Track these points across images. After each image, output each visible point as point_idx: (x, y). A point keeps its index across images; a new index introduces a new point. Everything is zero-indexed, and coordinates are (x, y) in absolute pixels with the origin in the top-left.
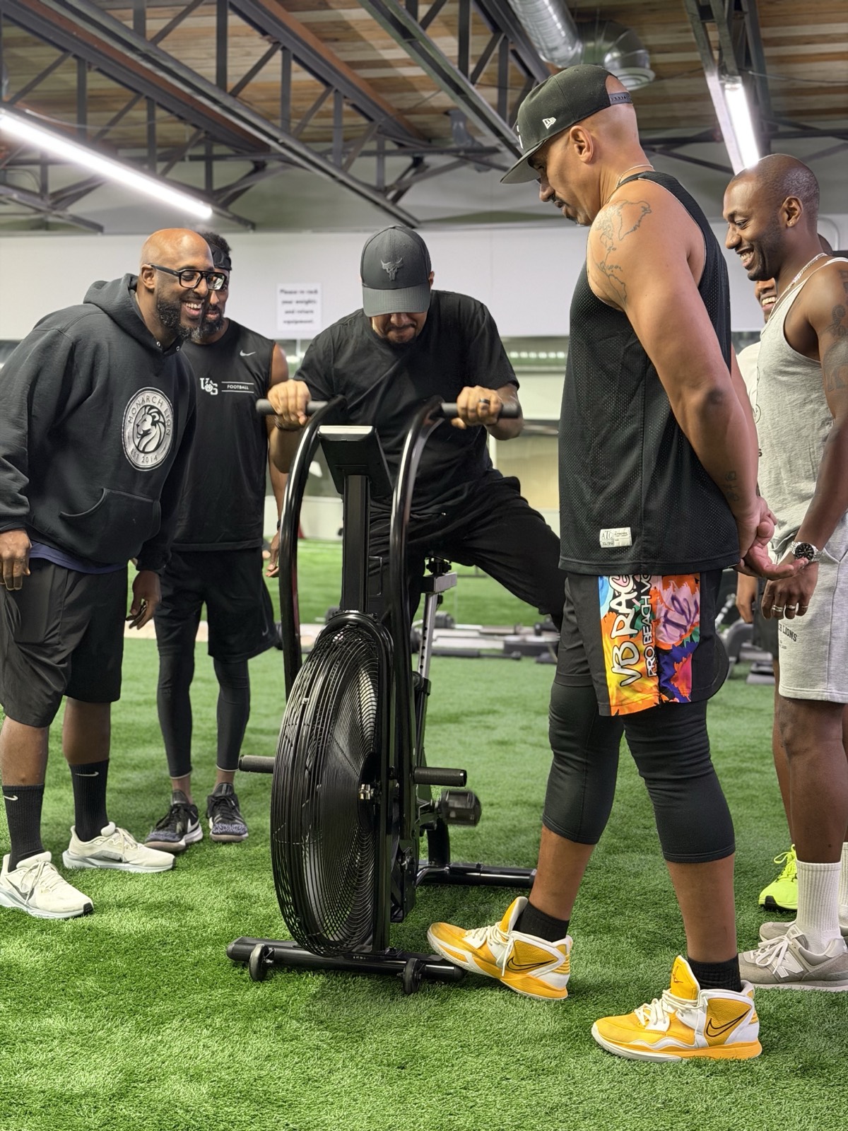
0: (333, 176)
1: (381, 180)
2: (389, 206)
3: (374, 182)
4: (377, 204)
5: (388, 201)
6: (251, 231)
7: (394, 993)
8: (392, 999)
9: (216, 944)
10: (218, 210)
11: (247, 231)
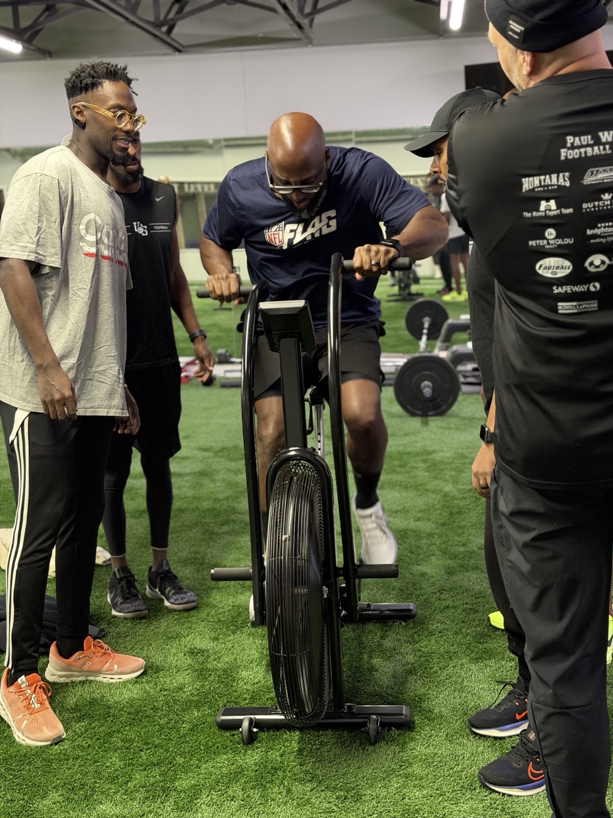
0: (126, 19)
1: (157, 17)
2: (165, 37)
3: (152, 19)
4: (155, 36)
5: (163, 33)
6: (48, 59)
7: (361, 744)
8: (363, 749)
9: (198, 705)
10: (26, 45)
11: (45, 58)
